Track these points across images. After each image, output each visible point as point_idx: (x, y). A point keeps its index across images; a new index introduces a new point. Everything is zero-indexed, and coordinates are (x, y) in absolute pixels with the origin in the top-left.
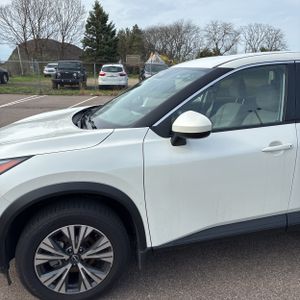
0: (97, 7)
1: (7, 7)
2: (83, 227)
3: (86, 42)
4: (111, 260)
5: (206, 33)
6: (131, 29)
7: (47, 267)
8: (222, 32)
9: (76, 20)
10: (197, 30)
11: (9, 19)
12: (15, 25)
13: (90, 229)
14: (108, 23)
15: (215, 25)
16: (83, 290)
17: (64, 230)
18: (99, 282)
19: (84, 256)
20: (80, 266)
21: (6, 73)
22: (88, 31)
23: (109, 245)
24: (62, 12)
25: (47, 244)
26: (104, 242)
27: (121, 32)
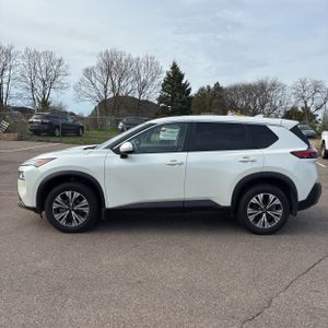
0: (175, 67)
2: (75, 193)
3: (161, 99)
4: (88, 212)
5: (294, 91)
6: (212, 86)
7: (58, 211)
8: (312, 89)
9: (153, 79)
10: (283, 88)
11: (93, 79)
12: (98, 84)
13: (78, 194)
14: (183, 82)
15: (303, 83)
16: (73, 225)
17: (67, 193)
18: (82, 222)
19: (75, 208)
20: (73, 213)
21: (82, 127)
22: (164, 90)
23: (87, 203)
24: (142, 72)
25: (58, 199)
26: (85, 202)
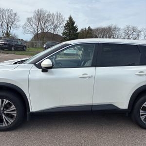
0: (70, 18)
1: (31, 18)
2: (5, 100)
4: (15, 115)
5: (124, 31)
6: (87, 28)
8: (132, 31)
9: (60, 24)
10: (119, 30)
11: (32, 23)
12: (34, 25)
13: (7, 101)
15: (128, 28)
16: (4, 126)
18: (10, 123)
19: (5, 112)
20: (3, 116)
23: (15, 108)
24: (55, 20)
26: (13, 107)
27: (82, 30)
